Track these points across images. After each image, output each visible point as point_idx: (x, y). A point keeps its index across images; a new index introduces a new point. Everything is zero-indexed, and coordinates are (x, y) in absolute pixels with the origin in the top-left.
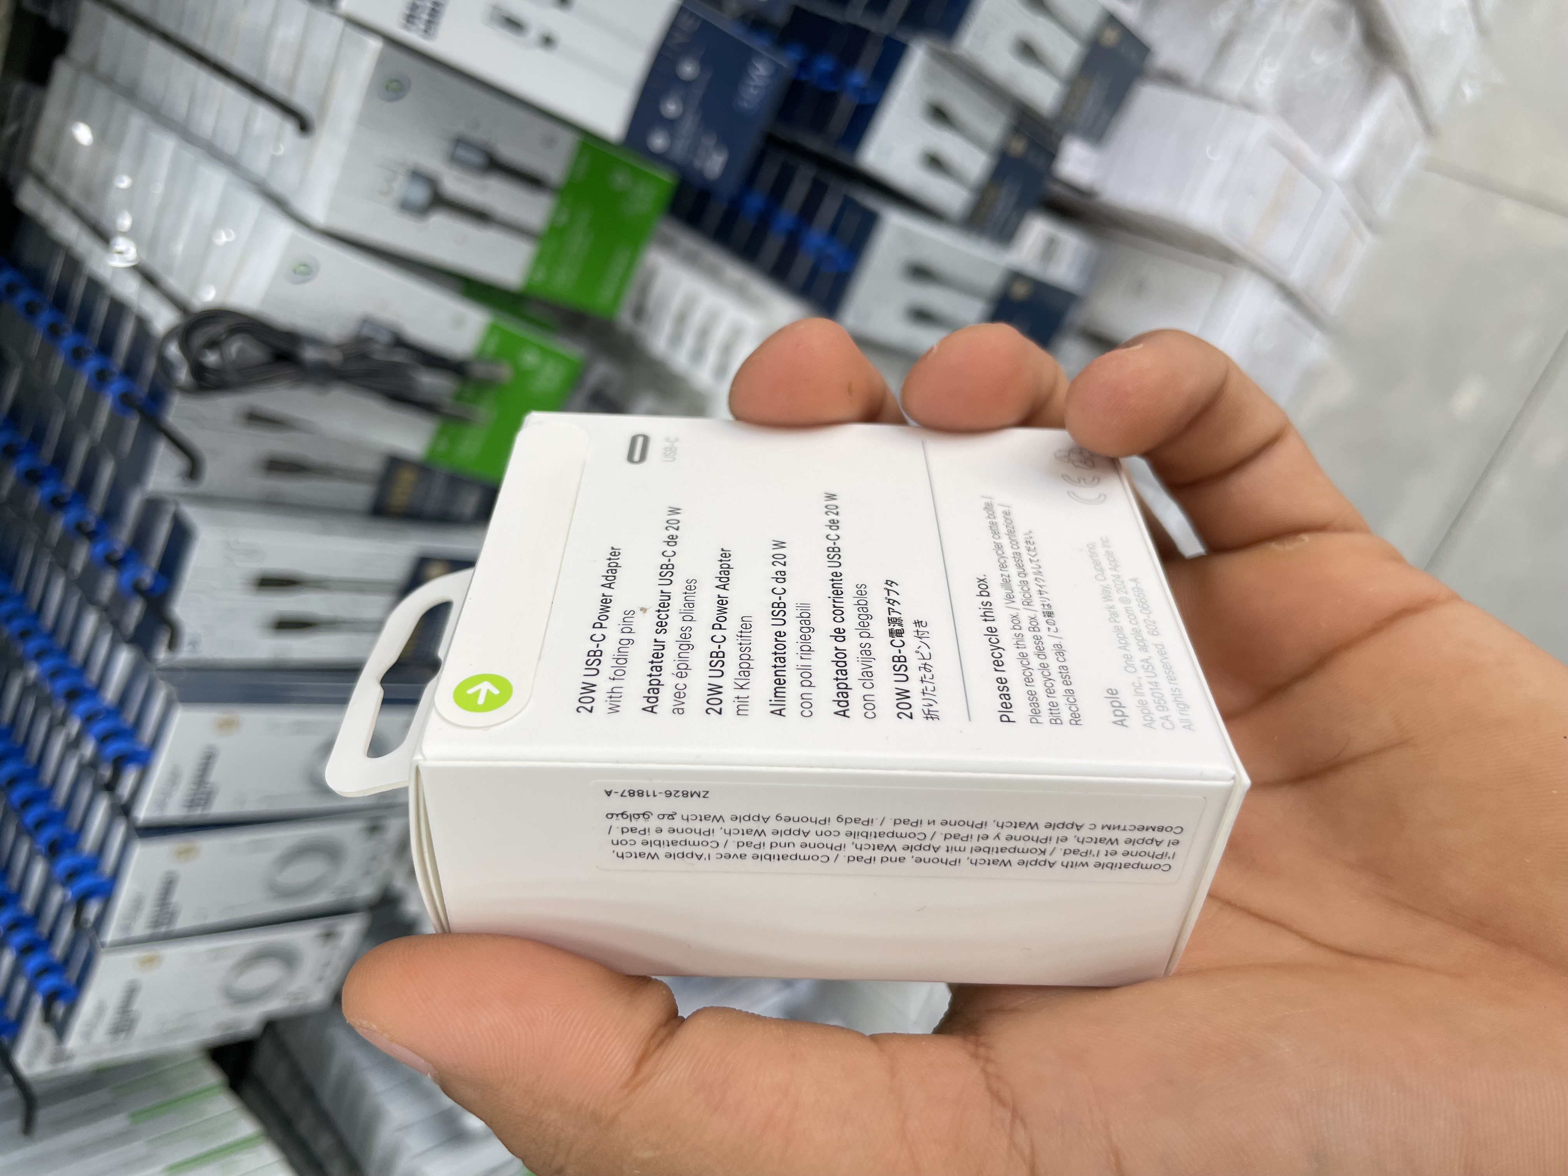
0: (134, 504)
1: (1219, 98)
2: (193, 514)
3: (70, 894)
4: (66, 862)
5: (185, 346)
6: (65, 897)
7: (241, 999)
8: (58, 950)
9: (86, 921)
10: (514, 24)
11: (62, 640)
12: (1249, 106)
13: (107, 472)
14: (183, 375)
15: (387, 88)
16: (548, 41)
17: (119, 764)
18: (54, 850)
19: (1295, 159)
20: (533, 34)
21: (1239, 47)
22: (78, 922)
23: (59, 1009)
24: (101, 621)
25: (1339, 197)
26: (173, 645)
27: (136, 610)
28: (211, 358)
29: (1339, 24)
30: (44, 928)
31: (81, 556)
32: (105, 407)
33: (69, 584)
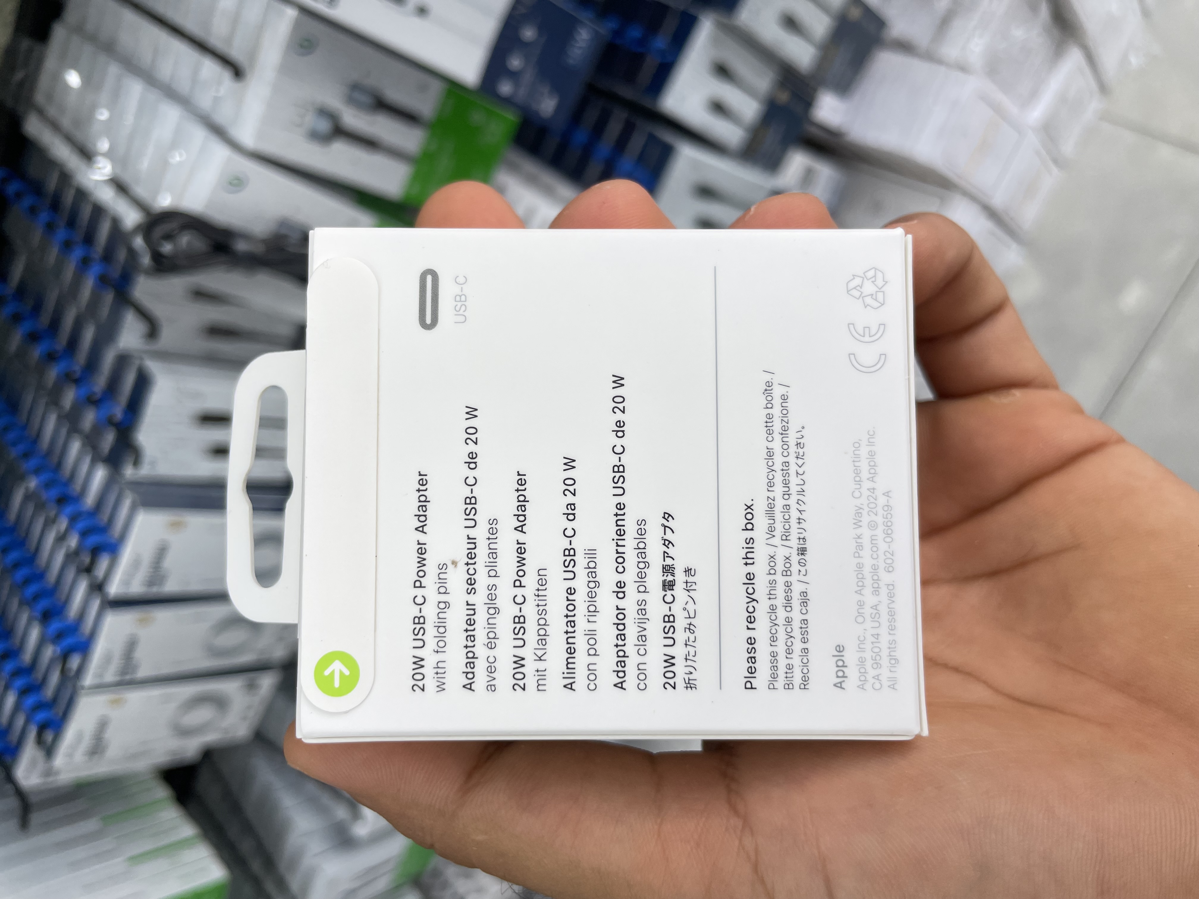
0: (109, 358)
1: (941, 62)
2: (153, 366)
3: (58, 650)
4: (55, 626)
5: (147, 238)
6: (54, 652)
7: (184, 732)
8: (49, 691)
9: (70, 670)
11: (55, 459)
12: (963, 68)
13: (88, 335)
14: (146, 260)
15: (302, 46)
16: (422, 11)
17: (96, 552)
18: (46, 617)
19: (997, 109)
20: (412, 5)
21: (957, 22)
22: (63, 672)
23: (49, 736)
24: (84, 445)
25: (1032, 139)
26: (137, 462)
27: (109, 439)
28: (167, 248)
29: (1033, 6)
30: (39, 675)
31: (69, 397)
32: (88, 285)
33: (60, 418)
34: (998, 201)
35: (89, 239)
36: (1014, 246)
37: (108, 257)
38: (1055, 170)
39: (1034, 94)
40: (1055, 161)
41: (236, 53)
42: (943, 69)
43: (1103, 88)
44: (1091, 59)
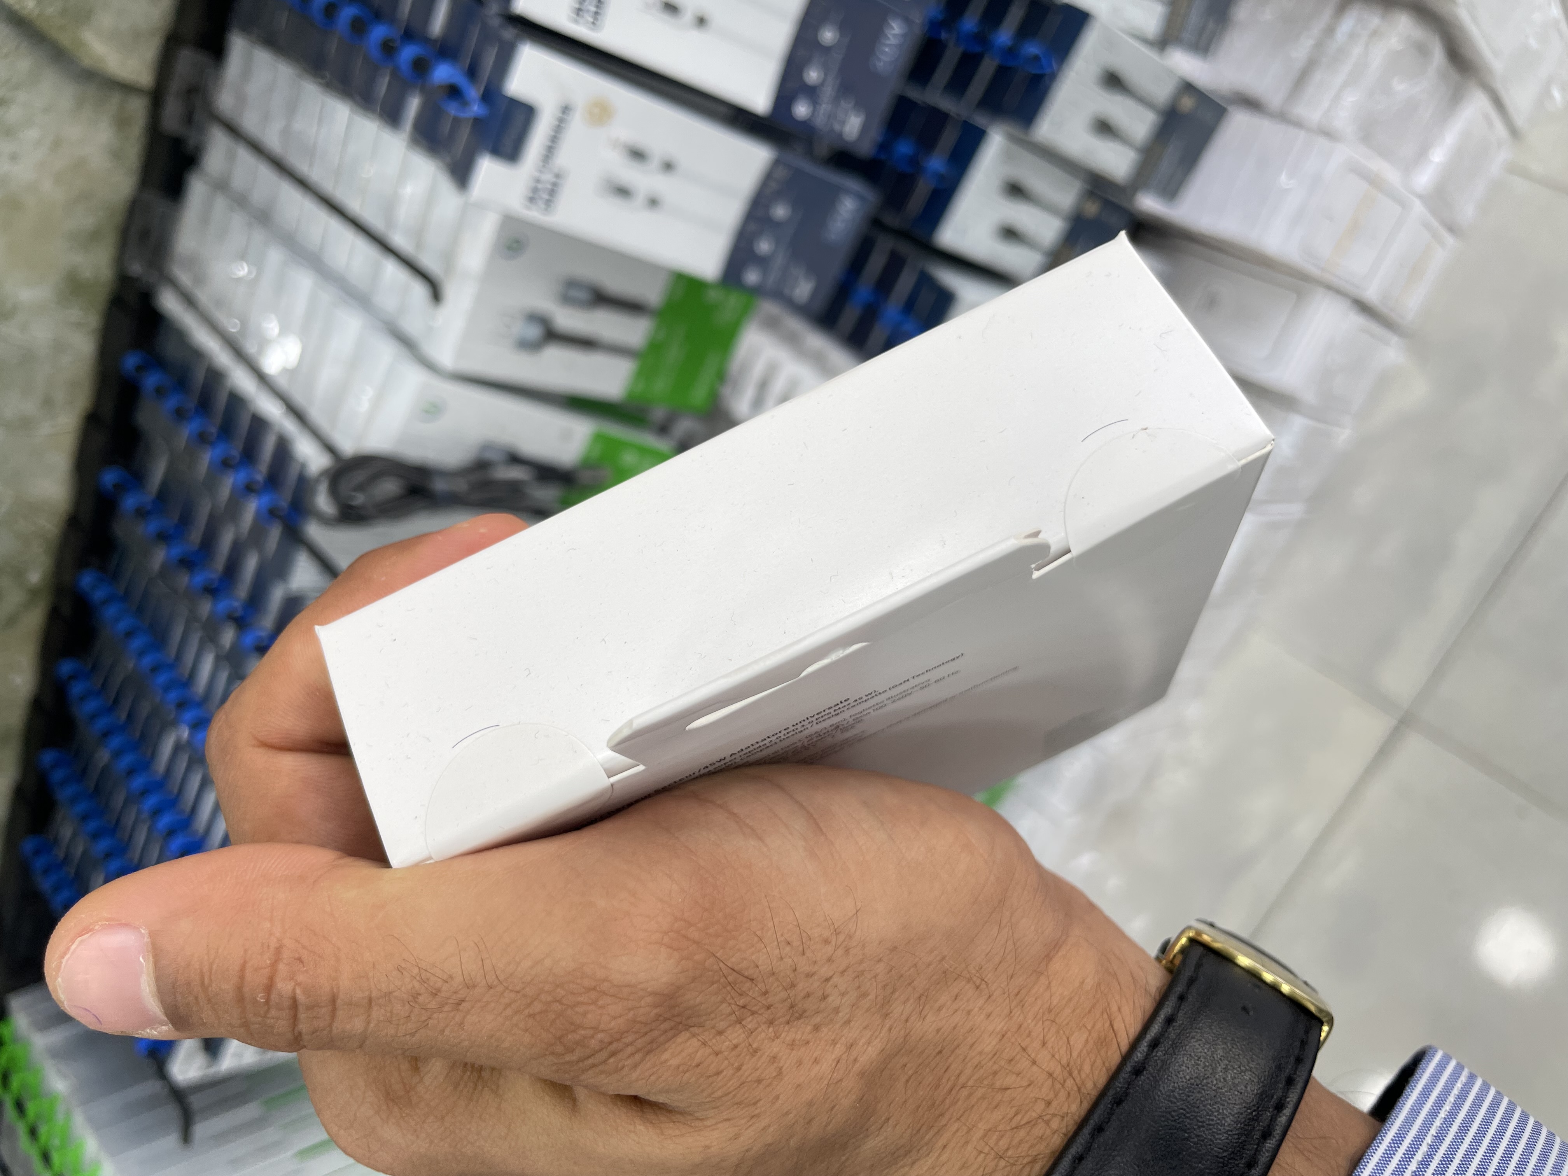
0: (277, 595)
1: (1298, 124)
5: (334, 491)
10: (623, 192)
12: (1328, 133)
13: (251, 564)
15: (509, 248)
16: (653, 203)
19: (1374, 181)
20: (640, 199)
21: (1318, 76)
25: (1418, 208)
28: (360, 499)
29: (1422, 50)
31: (228, 636)
32: (251, 508)
33: (218, 659)
34: (1371, 294)
35: (249, 455)
36: (1394, 339)
37: (274, 479)
38: (1450, 240)
39: (1423, 153)
40: (1452, 229)
41: (429, 262)
42: (1302, 134)
43: (1514, 132)
44: (1498, 103)
